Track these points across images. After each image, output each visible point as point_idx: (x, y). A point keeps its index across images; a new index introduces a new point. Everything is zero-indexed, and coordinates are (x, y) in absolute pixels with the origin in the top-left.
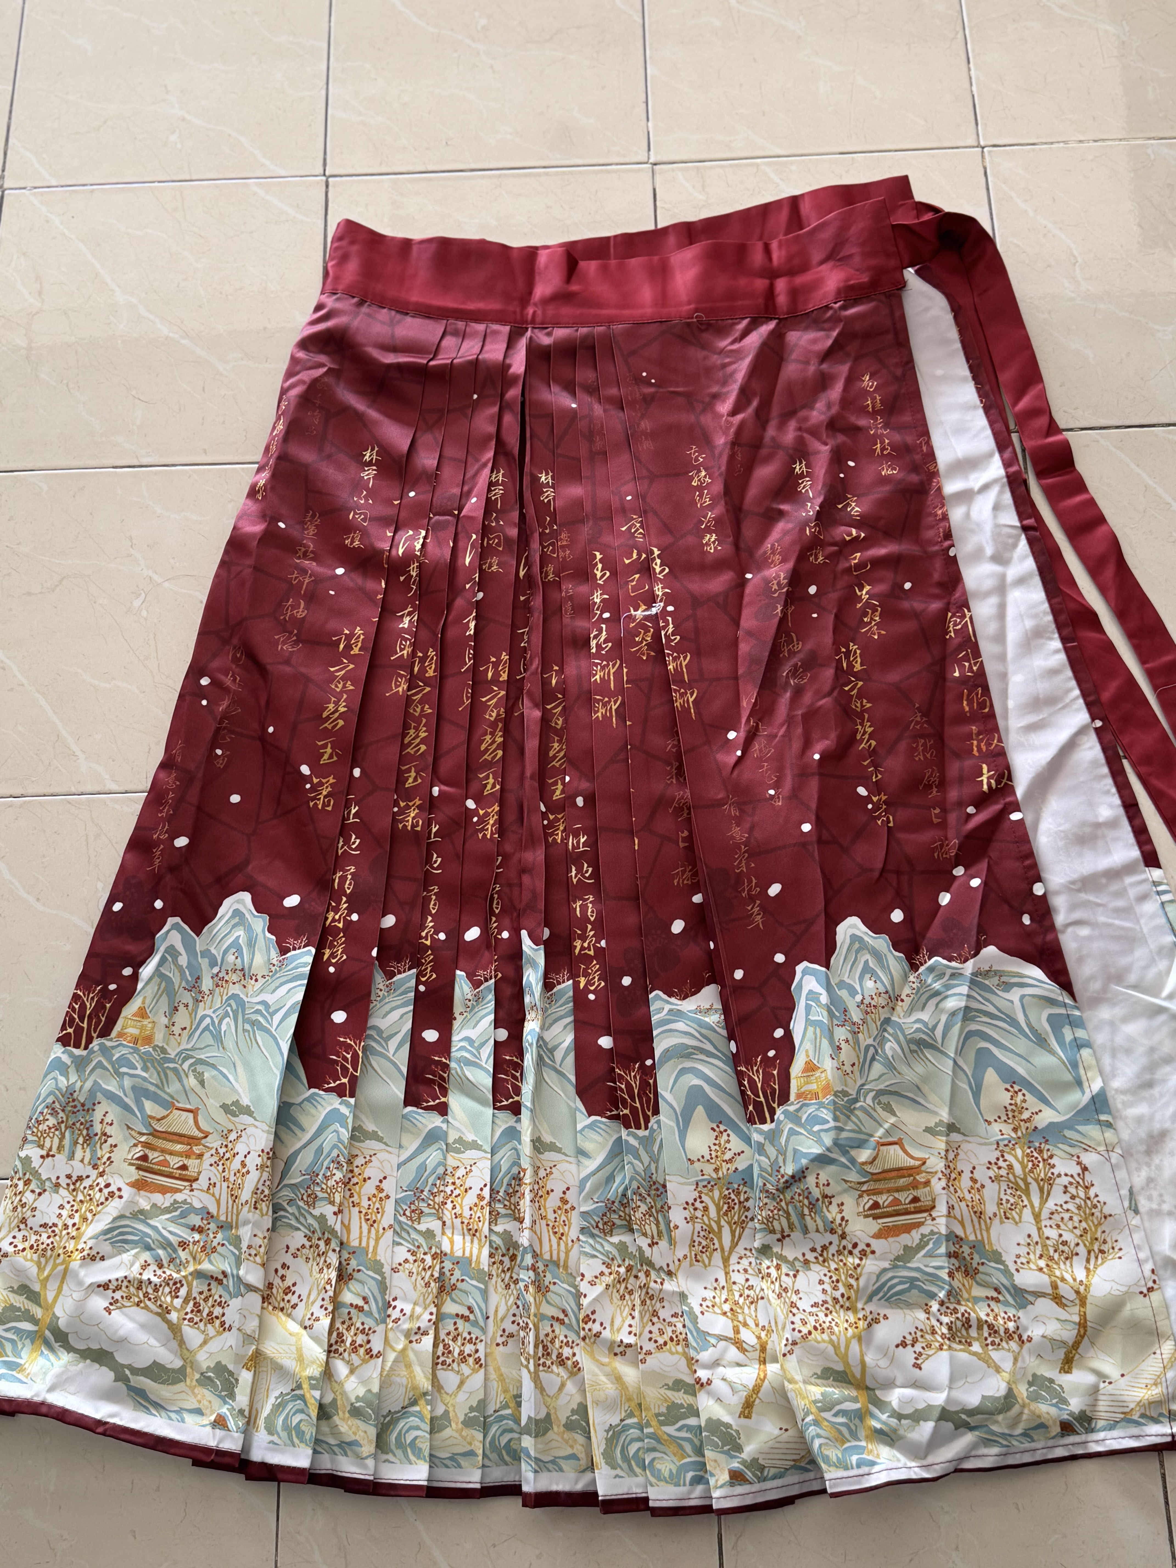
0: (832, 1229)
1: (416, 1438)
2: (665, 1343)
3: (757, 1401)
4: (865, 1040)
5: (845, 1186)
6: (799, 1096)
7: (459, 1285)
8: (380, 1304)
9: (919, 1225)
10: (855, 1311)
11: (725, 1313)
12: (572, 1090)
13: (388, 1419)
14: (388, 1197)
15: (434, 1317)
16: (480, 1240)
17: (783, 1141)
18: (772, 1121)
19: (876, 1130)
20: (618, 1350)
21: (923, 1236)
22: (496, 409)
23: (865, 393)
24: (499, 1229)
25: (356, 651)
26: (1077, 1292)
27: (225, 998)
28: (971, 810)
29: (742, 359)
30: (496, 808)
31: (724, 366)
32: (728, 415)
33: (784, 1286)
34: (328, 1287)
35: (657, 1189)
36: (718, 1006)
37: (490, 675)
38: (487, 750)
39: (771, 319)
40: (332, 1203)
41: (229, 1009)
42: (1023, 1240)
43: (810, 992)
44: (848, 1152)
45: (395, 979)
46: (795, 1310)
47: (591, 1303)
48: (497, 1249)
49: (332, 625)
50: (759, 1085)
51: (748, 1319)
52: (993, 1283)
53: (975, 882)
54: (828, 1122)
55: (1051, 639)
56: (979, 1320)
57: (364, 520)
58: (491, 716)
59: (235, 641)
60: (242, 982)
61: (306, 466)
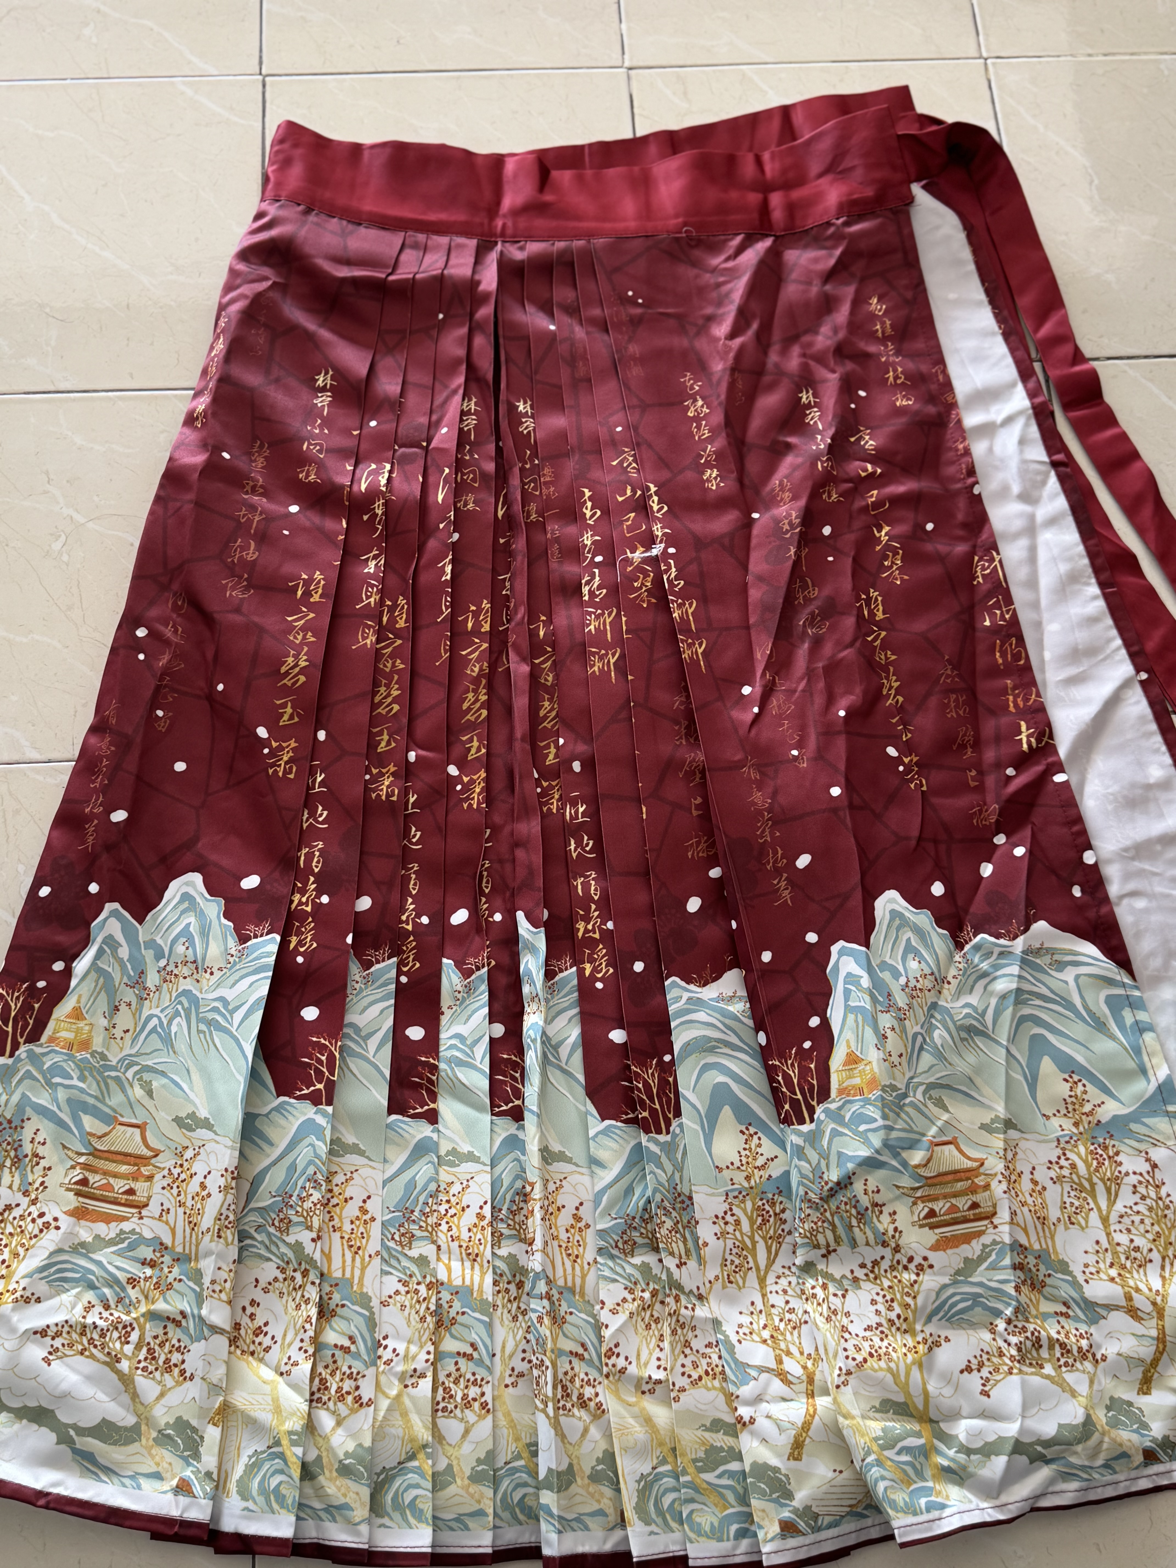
0: (884, 1242)
1: (416, 1497)
2: (700, 1378)
3: (808, 1440)
4: (913, 1028)
5: (897, 1192)
6: (841, 1092)
7: (460, 1318)
8: (369, 1344)
9: (980, 1234)
10: (914, 1334)
11: (765, 1341)
12: (581, 1092)
13: (382, 1477)
14: (373, 1219)
15: (431, 1357)
16: (482, 1266)
17: (825, 1143)
18: (812, 1120)
19: (929, 1129)
20: (646, 1388)
21: (985, 1246)
22: (464, 330)
23: (873, 317)
24: (503, 1252)
25: (316, 598)
26: (1154, 1304)
27: (174, 995)
28: (1010, 771)
29: (739, 277)
30: (483, 774)
31: (719, 285)
32: (726, 339)
33: (833, 1308)
34: (307, 1326)
35: (683, 1202)
36: (743, 993)
37: (470, 625)
38: (469, 709)
39: (767, 236)
40: (310, 1228)
41: (179, 1007)
42: (1091, 1247)
43: (849, 975)
44: (899, 1154)
45: (373, 969)
46: (846, 1335)
47: (613, 1336)
48: (501, 1275)
49: (288, 568)
50: (795, 1081)
51: (791, 1346)
52: (1061, 1296)
53: (1019, 851)
54: (876, 1120)
55: (1088, 584)
56: (1050, 1339)
57: (320, 451)
58: (472, 671)
59: (175, 586)
60: (195, 976)
61: (252, 390)
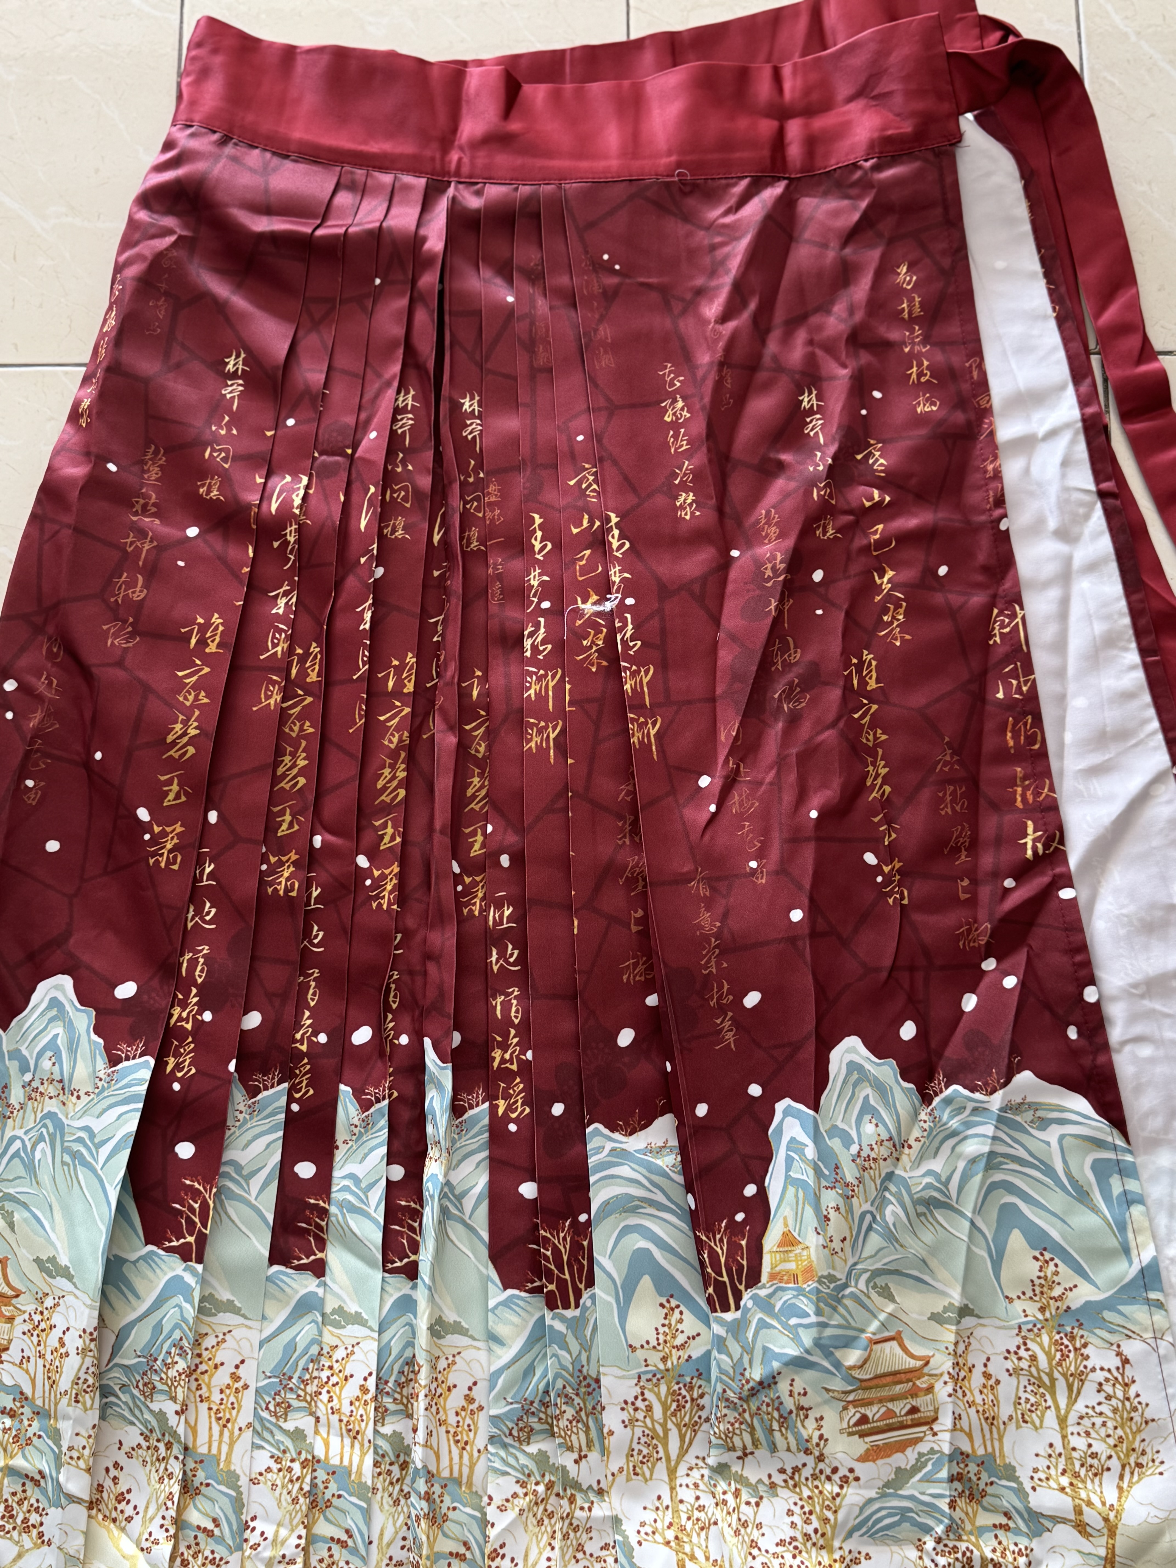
0: (807, 1449)
4: (860, 1205)
5: (827, 1396)
6: (773, 1276)
7: (335, 1501)
8: (235, 1527)
9: (916, 1441)
10: (831, 1551)
11: (668, 1543)
12: (484, 1252)
14: (246, 1387)
15: (303, 1542)
16: (362, 1445)
17: (750, 1334)
18: (737, 1308)
19: (869, 1323)
21: (921, 1455)
22: (404, 302)
23: (899, 292)
24: (387, 1430)
25: (212, 648)
26: (1106, 1519)
27: (39, 1115)
28: (1009, 883)
29: (738, 239)
30: (396, 869)
31: (713, 248)
32: (716, 322)
33: (743, 1518)
34: (169, 1504)
35: (589, 1385)
36: (674, 1142)
37: (391, 684)
38: (385, 788)
39: (779, 179)
40: (174, 1399)
41: (44, 1130)
42: (1044, 1450)
43: (793, 1140)
44: (832, 1353)
45: (260, 1097)
46: (755, 1552)
47: (499, 1535)
48: (383, 1456)
49: (180, 611)
50: (723, 1260)
51: (696, 1550)
52: (1003, 1506)
53: (1010, 982)
54: (808, 1315)
55: (1126, 649)
56: (985, 1560)
57: (225, 460)
58: (391, 741)
59: (51, 629)
60: (61, 1097)
61: (146, 381)
